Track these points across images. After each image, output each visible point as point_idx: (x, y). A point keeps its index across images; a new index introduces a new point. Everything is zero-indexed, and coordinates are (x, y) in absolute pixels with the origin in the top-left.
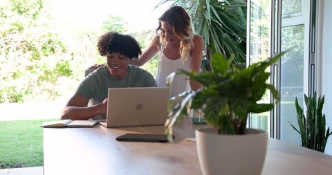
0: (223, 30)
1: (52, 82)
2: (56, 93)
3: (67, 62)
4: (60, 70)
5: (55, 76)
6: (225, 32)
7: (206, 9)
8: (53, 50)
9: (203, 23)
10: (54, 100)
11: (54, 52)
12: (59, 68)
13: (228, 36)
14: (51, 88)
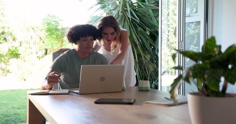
0: (139, 25)
1: (4, 62)
2: (8, 71)
3: (16, 48)
4: (11, 54)
5: (7, 58)
6: (140, 26)
7: (127, 10)
8: (5, 39)
9: (125, 21)
10: (6, 76)
11: (6, 41)
12: (10, 52)
13: (142, 29)
14: (3, 67)
